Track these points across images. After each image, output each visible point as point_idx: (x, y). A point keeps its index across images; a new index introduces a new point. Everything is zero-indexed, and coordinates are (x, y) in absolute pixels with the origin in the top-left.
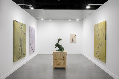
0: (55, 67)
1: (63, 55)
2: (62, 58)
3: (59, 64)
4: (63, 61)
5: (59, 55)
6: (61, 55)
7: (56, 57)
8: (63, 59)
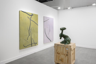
0: (57, 62)
1: (67, 49)
2: (65, 52)
3: (61, 60)
4: (67, 57)
5: (62, 48)
6: (64, 49)
7: (58, 50)
8: (67, 55)
